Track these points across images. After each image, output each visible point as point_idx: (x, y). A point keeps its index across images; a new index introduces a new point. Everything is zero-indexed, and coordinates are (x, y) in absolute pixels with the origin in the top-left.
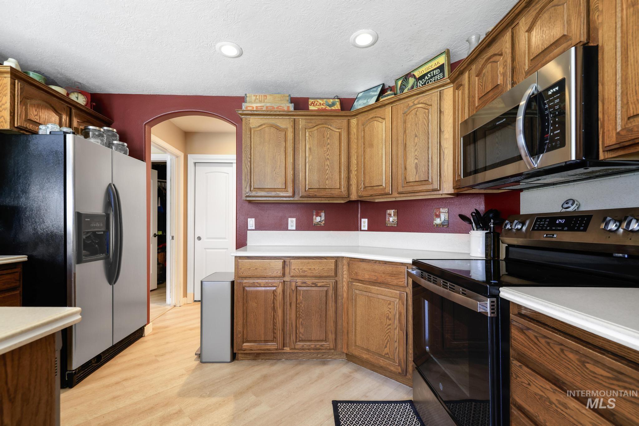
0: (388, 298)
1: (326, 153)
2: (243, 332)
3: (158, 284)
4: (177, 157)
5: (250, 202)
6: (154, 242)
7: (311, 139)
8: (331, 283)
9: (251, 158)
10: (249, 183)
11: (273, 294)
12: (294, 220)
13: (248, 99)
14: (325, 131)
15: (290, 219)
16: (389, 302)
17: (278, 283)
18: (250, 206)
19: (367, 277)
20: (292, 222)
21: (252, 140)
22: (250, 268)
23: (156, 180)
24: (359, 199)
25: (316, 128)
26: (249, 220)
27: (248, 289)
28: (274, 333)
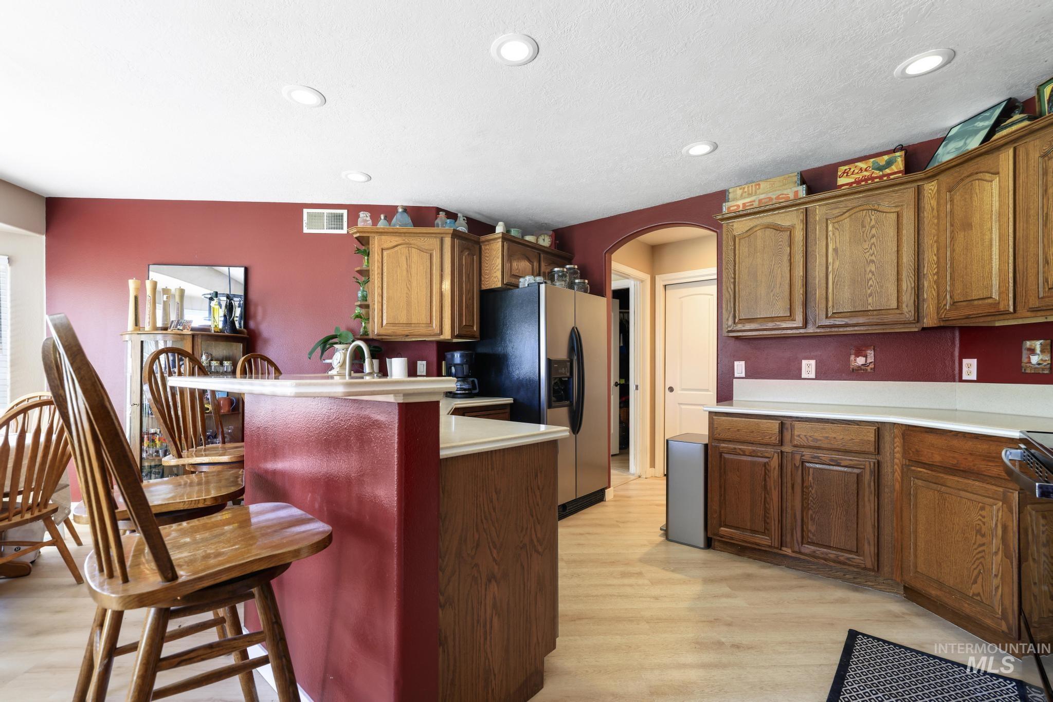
0: (980, 498)
1: (868, 252)
2: (720, 512)
3: (620, 449)
4: (642, 281)
5: (737, 338)
6: (615, 393)
7: (837, 233)
8: (868, 463)
9: (735, 278)
10: (732, 312)
11: (764, 468)
12: (813, 362)
13: (731, 196)
14: (866, 215)
15: (804, 362)
16: (981, 504)
17: (773, 452)
18: (738, 343)
19: (937, 458)
20: (809, 367)
21: (737, 252)
22: (729, 429)
23: (618, 310)
24: (942, 324)
25: (847, 214)
26: (736, 363)
27: (727, 456)
28: (765, 522)
